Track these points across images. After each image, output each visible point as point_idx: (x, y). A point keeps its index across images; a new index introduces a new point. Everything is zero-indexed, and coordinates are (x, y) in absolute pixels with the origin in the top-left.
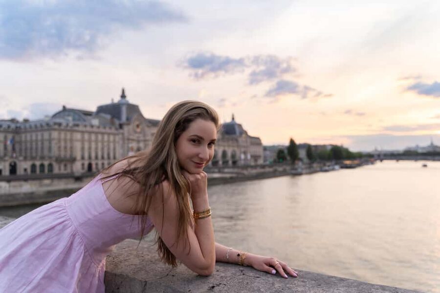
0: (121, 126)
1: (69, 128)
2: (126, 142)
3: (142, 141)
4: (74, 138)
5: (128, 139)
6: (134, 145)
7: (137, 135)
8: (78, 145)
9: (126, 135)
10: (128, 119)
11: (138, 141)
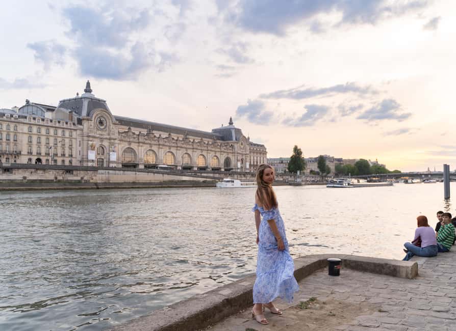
0: (80, 122)
1: (13, 119)
2: (85, 138)
3: (106, 139)
4: (19, 130)
5: (88, 136)
6: (97, 143)
7: (100, 132)
8: (24, 139)
9: (85, 130)
10: (88, 115)
11: (102, 139)
